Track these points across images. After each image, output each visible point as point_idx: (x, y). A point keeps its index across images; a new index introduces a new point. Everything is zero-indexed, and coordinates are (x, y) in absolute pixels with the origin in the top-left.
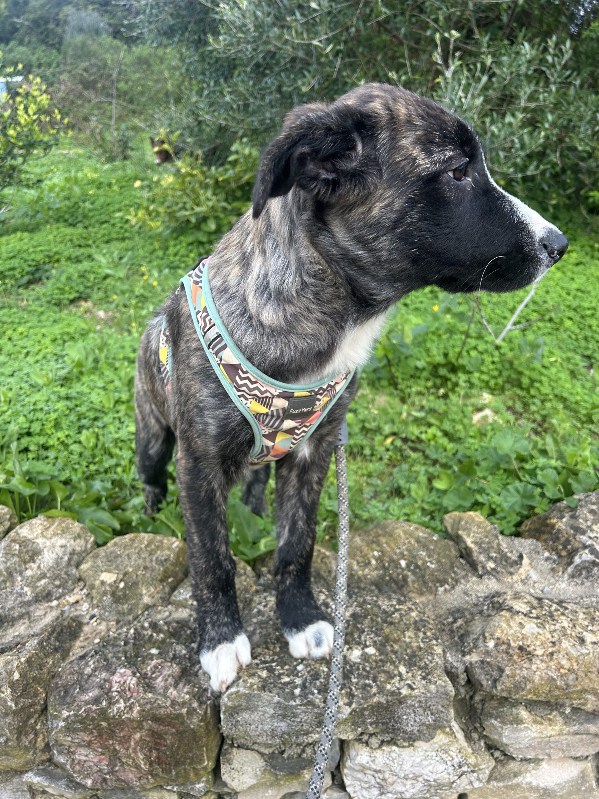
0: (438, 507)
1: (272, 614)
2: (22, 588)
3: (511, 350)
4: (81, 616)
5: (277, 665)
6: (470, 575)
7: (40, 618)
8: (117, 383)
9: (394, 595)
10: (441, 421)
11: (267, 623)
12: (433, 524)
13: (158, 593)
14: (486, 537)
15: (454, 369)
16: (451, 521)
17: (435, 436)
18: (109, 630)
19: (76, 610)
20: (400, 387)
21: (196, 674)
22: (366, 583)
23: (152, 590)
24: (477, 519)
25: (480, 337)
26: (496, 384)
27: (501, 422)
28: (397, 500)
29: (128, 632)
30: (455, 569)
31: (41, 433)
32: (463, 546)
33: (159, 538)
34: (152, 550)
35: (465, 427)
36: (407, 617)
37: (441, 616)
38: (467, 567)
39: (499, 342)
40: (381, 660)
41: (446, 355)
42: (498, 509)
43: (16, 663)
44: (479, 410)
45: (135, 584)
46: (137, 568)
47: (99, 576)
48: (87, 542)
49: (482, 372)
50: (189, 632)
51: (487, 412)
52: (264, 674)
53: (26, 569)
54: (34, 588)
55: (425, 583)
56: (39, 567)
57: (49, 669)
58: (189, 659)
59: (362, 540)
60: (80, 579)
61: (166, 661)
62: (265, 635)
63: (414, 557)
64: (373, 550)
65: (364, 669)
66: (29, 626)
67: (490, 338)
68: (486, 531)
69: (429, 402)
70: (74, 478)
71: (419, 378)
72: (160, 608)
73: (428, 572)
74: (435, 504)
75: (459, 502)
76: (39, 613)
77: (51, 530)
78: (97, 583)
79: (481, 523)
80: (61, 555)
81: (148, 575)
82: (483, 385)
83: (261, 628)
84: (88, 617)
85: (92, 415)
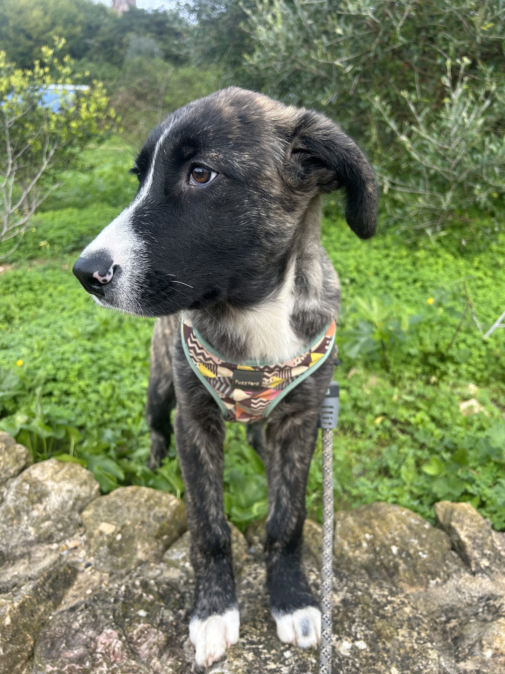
0: (426, 492)
1: (261, 587)
2: (27, 528)
3: (498, 346)
4: (77, 563)
5: (264, 648)
6: (462, 570)
7: (40, 560)
8: (137, 342)
9: (385, 584)
10: (429, 406)
11: (256, 597)
12: (421, 509)
13: (152, 549)
14: (480, 532)
15: (443, 358)
16: (443, 510)
17: (422, 421)
18: (101, 581)
19: (74, 556)
20: (391, 370)
21: (181, 646)
22: (356, 566)
23: (147, 545)
24: (469, 511)
25: (469, 331)
26: (482, 377)
27: (487, 413)
28: (386, 480)
29: (119, 589)
30: (447, 562)
31: (66, 380)
32: (456, 538)
33: (158, 494)
34: (151, 505)
35: (452, 414)
36: (400, 612)
37: (433, 612)
38: (459, 560)
39: (486, 337)
40: (372, 657)
41: (437, 345)
42: (489, 502)
43: (9, 608)
44: (465, 399)
45: (132, 538)
46: (135, 522)
47: (99, 525)
48: (92, 488)
49: (469, 364)
50: (178, 596)
51: (473, 402)
52: (250, 656)
53: (33, 509)
54: (38, 528)
55: (416, 573)
56: (45, 509)
57: (40, 617)
58: (176, 627)
59: (355, 521)
60: (81, 525)
61: (153, 626)
62: (253, 611)
63: (406, 544)
64: (365, 532)
65: (353, 665)
66: (29, 567)
67: (479, 333)
68: (479, 526)
69: (418, 387)
70: (89, 425)
71: (409, 363)
72: (152, 565)
73: (419, 562)
74: (424, 489)
75: (448, 489)
76: (40, 554)
77: (60, 475)
78: (96, 532)
79: (474, 516)
80: (66, 498)
81: (144, 530)
82: (469, 376)
83: (250, 602)
84: (84, 565)
85: (111, 368)
